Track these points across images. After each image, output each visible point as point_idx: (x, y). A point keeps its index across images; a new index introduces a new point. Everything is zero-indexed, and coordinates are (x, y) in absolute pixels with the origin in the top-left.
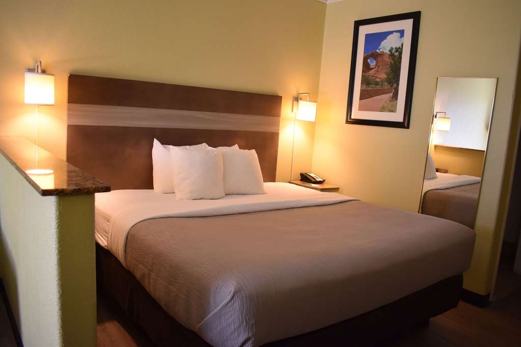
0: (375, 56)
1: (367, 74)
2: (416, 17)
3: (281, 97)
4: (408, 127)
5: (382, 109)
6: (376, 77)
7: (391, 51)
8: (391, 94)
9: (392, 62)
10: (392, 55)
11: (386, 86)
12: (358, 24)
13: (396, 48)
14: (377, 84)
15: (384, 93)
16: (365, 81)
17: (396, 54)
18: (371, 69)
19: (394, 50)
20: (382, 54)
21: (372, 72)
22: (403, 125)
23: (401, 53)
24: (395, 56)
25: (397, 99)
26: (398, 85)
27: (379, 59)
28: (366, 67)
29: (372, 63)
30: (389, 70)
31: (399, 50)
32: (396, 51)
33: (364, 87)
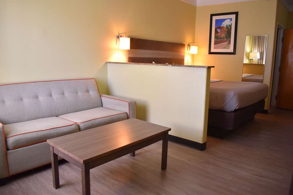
0: (220, 28)
1: (217, 35)
2: (237, 14)
3: (185, 45)
4: (235, 54)
5: (224, 48)
6: (221, 36)
7: (227, 26)
8: (228, 42)
9: (227, 30)
10: (227, 28)
11: (225, 39)
12: (212, 16)
13: (229, 25)
14: (221, 38)
15: (225, 42)
16: (216, 37)
17: (229, 27)
18: (219, 33)
19: (228, 26)
20: (223, 27)
21: (219, 34)
22: (234, 53)
23: (231, 27)
24: (228, 28)
25: (230, 44)
26: (230, 39)
27: (222, 29)
28: (216, 32)
29: (219, 31)
30: (226, 33)
31: (230, 26)
32: (229, 26)
33: (216, 40)
